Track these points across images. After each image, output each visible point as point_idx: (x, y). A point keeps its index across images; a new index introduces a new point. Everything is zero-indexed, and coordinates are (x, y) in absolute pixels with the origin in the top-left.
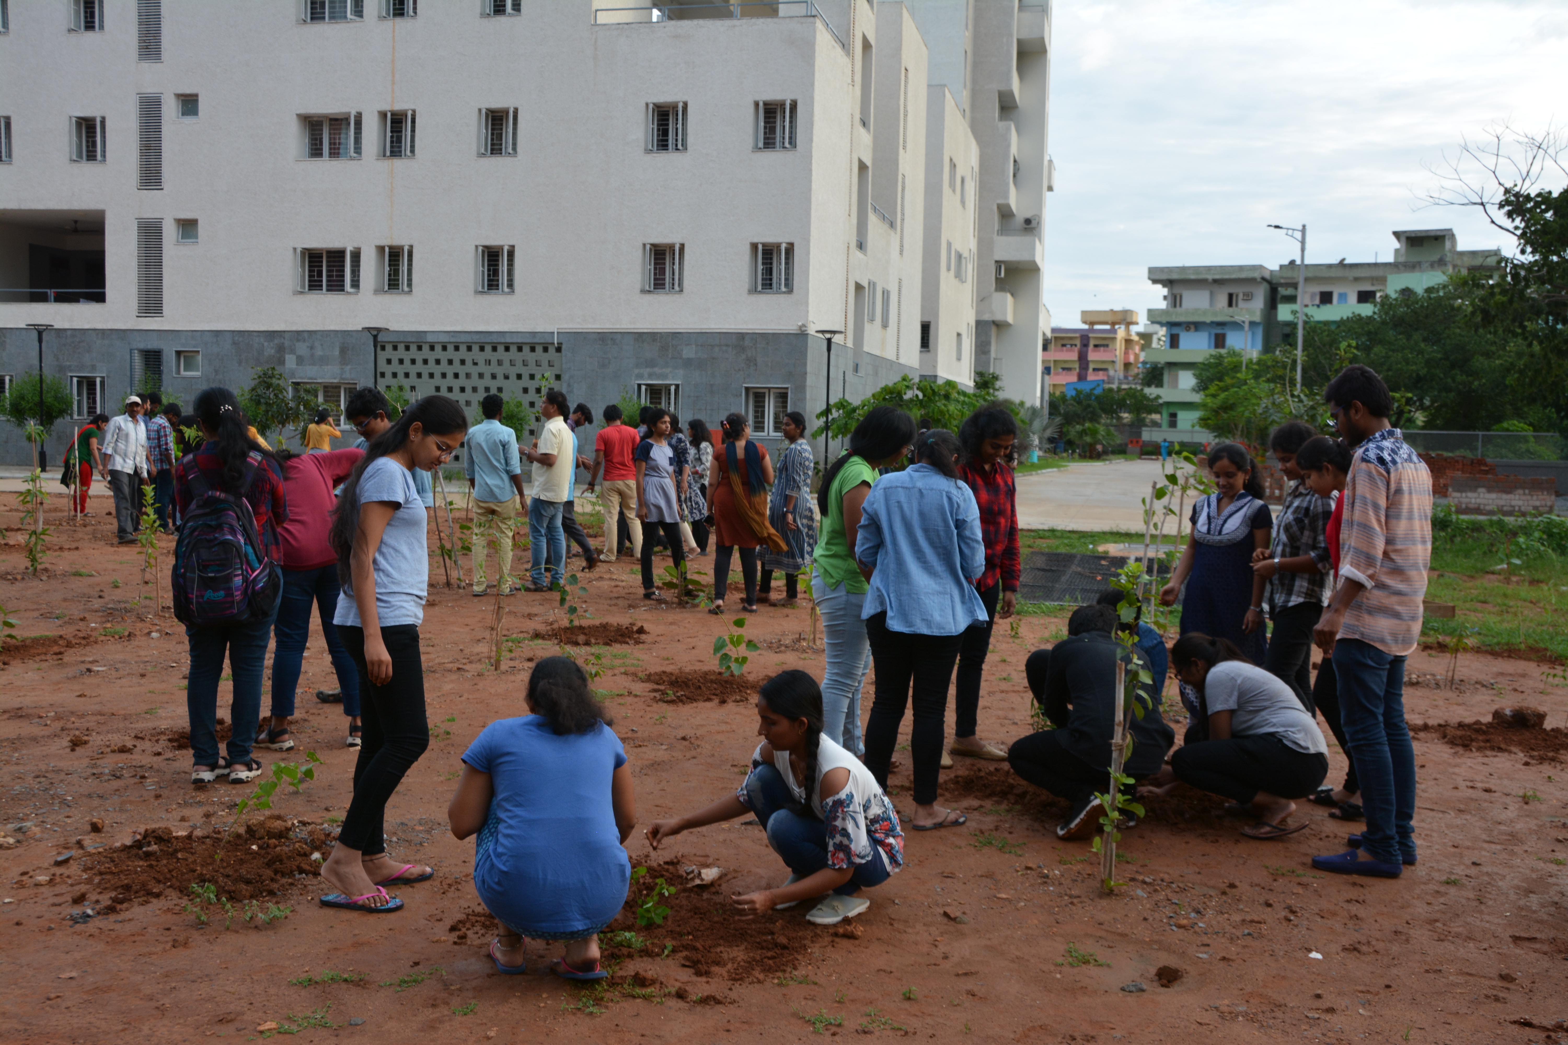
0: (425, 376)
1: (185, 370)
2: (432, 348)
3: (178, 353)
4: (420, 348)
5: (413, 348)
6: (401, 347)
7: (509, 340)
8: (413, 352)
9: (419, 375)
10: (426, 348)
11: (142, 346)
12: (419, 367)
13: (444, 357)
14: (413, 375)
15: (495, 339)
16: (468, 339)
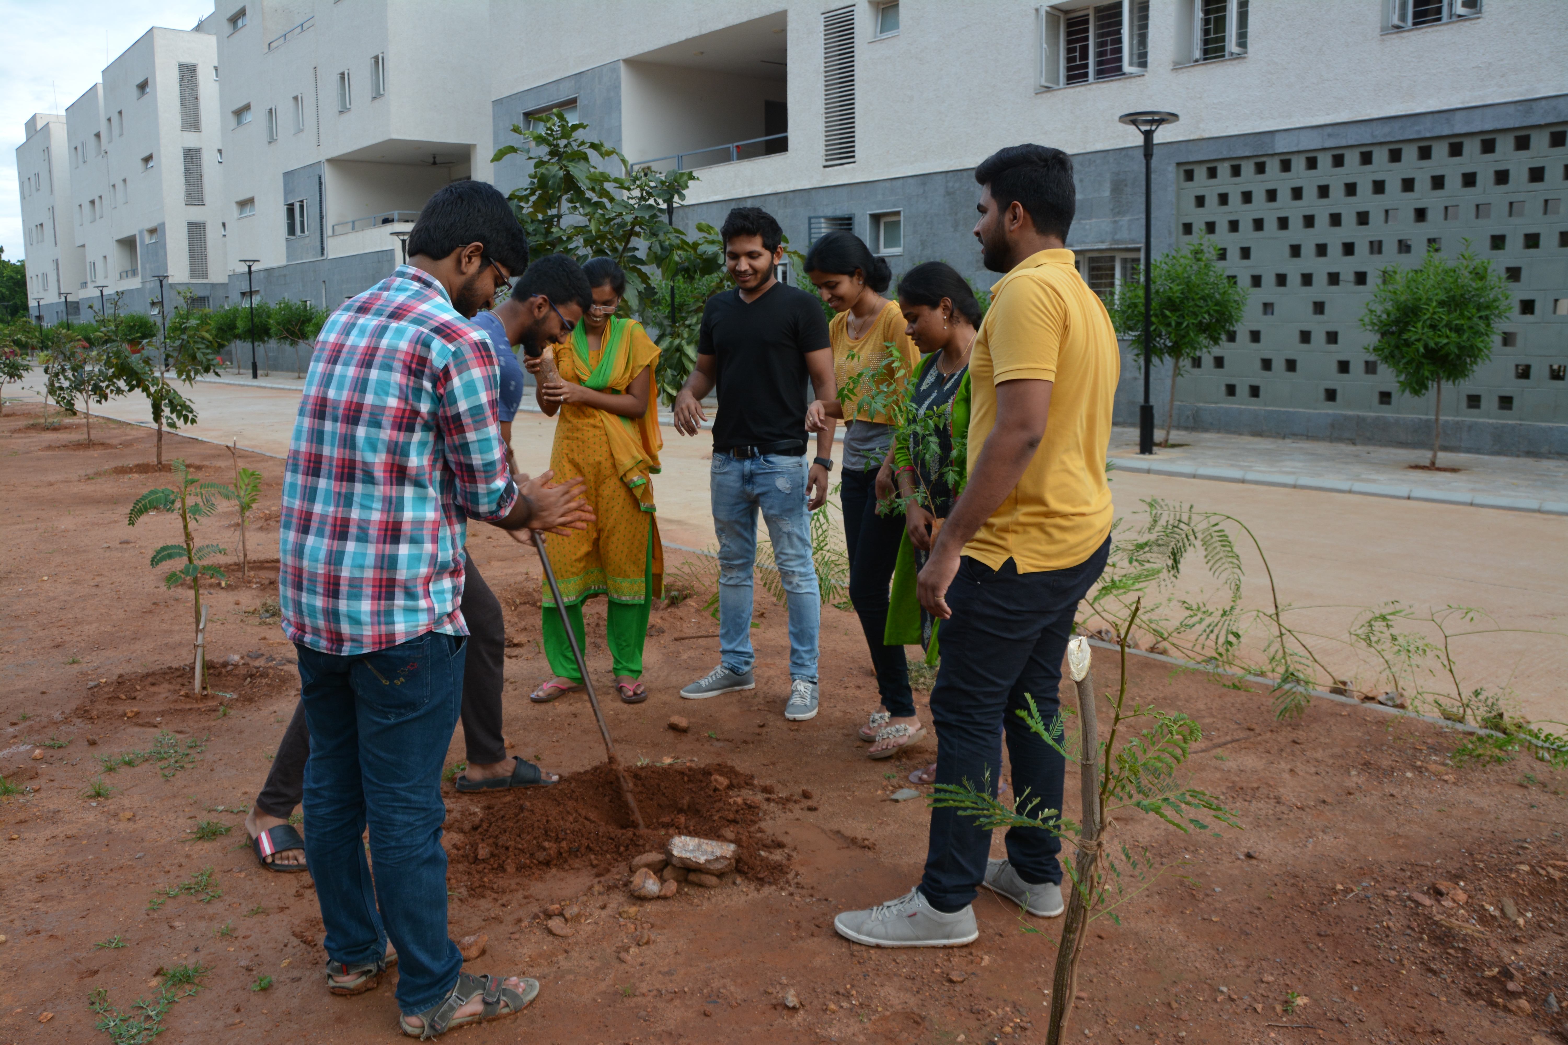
0: (1271, 224)
1: (885, 247)
2: (1286, 166)
3: (876, 218)
4: (1260, 168)
5: (1248, 169)
6: (1224, 170)
7: (1460, 127)
8: (1249, 178)
9: (1259, 224)
10: (1273, 166)
11: (830, 212)
12: (1259, 207)
13: (1309, 181)
14: (1246, 225)
15: (1425, 130)
16: (1364, 136)
